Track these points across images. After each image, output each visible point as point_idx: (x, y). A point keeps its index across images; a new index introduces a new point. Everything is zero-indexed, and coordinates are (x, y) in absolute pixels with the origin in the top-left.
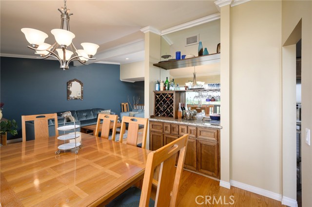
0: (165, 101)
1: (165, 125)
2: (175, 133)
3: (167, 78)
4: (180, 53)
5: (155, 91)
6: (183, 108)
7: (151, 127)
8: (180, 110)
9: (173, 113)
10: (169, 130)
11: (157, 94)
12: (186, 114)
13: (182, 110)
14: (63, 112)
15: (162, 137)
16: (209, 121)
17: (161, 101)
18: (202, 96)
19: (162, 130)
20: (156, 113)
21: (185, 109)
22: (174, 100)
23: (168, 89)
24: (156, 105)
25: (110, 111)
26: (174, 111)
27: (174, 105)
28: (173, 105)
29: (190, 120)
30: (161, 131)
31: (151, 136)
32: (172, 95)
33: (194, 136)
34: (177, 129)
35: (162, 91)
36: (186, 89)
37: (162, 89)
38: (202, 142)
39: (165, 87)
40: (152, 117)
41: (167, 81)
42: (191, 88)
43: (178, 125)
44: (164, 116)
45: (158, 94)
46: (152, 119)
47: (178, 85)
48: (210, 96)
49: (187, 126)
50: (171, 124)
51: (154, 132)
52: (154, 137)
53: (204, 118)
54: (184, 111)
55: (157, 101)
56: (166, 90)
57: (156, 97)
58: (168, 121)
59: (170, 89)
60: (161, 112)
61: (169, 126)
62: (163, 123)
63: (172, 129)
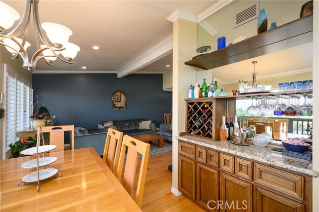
0: (200, 114)
1: (198, 149)
2: (214, 164)
3: (205, 80)
4: (224, 39)
5: (186, 98)
6: (230, 125)
7: (180, 149)
8: (224, 127)
9: (211, 131)
10: (204, 157)
11: (190, 103)
12: (234, 135)
13: (228, 127)
14: (106, 122)
15: (194, 165)
16: (280, 150)
17: (195, 113)
18: (266, 106)
19: (194, 155)
20: (188, 129)
21: (233, 126)
22: (214, 111)
23: (206, 96)
24: (188, 118)
25: (150, 122)
26: (213, 129)
27: (213, 120)
28: (211, 120)
29: (241, 144)
30: (193, 157)
31: (180, 161)
32: (211, 104)
33: (247, 177)
34: (217, 158)
35: (196, 99)
36: (235, 94)
37: (197, 96)
38: (264, 192)
39: (201, 93)
40: (181, 134)
41: (205, 83)
42: (243, 92)
43: (219, 153)
44: (199, 134)
45: (192, 104)
46: (181, 138)
47: (222, 90)
48: (284, 105)
49: (235, 157)
50: (207, 149)
51: (184, 156)
52: (184, 164)
53: (269, 143)
54: (232, 128)
55: (190, 113)
56: (202, 97)
57: (189, 108)
58: (203, 144)
59: (209, 96)
60: (195, 128)
61: (204, 152)
62: (196, 145)
63: (209, 157)
